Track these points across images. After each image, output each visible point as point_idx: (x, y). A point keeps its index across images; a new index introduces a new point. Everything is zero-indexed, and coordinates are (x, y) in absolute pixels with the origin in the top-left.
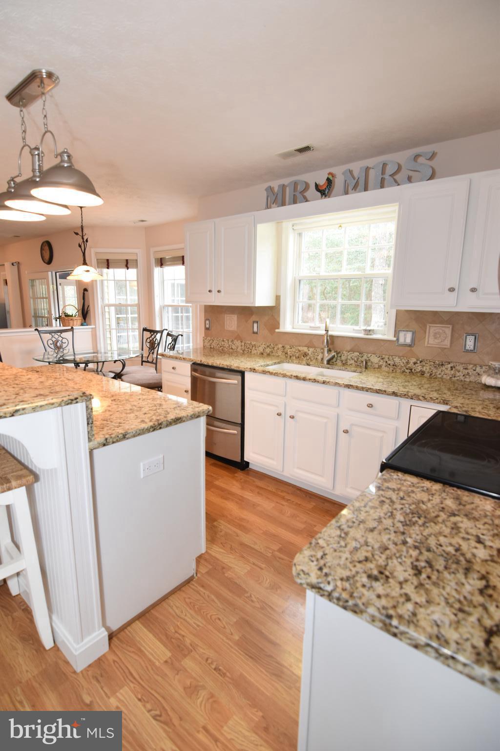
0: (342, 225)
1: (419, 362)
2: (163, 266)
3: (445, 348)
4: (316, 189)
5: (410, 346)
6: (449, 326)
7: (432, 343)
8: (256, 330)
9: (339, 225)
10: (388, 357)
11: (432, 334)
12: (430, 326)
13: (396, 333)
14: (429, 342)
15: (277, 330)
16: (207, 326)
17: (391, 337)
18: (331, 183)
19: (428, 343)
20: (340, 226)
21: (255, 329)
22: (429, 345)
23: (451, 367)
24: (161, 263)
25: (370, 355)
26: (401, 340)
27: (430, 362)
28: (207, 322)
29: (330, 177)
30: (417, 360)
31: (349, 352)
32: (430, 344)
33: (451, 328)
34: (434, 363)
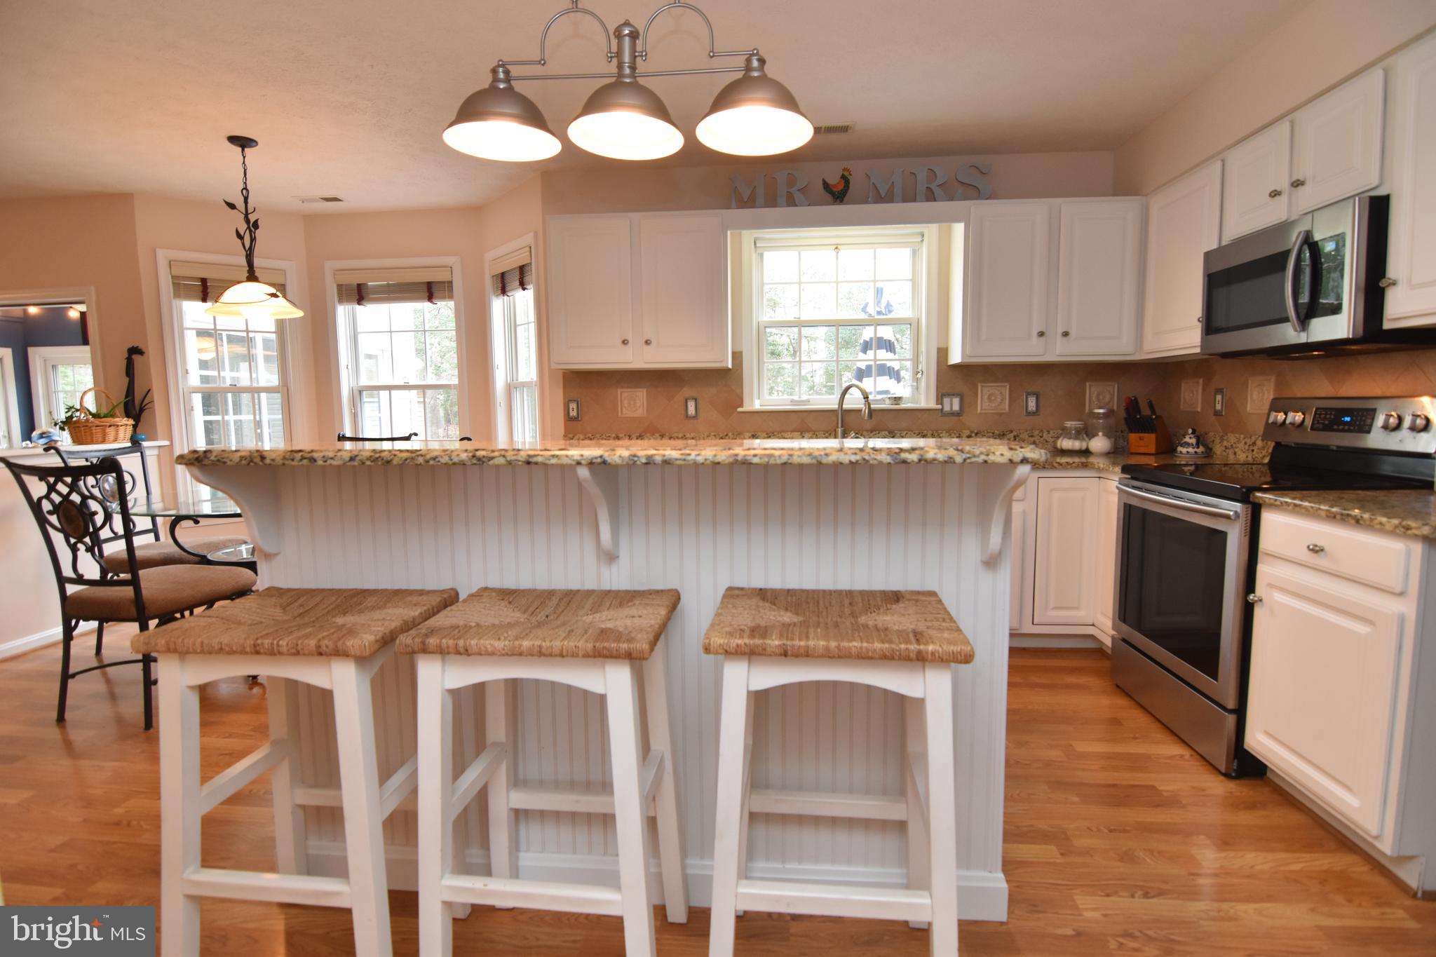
0: (839, 247)
1: (973, 435)
2: (363, 302)
3: (1003, 413)
4: (824, 188)
5: (959, 414)
6: (1006, 384)
7: (986, 408)
8: (694, 413)
9: (835, 246)
10: (931, 432)
11: (986, 397)
12: (982, 386)
13: (940, 398)
14: (983, 408)
15: (739, 410)
16: (573, 413)
17: (933, 405)
18: (849, 183)
19: (981, 409)
20: (837, 248)
21: (691, 409)
22: (983, 411)
23: (1015, 437)
24: (360, 294)
25: (905, 432)
26: (947, 408)
27: (988, 432)
28: (573, 405)
29: (846, 173)
30: (972, 432)
31: (871, 432)
32: (985, 410)
33: (1008, 387)
34: (993, 433)
